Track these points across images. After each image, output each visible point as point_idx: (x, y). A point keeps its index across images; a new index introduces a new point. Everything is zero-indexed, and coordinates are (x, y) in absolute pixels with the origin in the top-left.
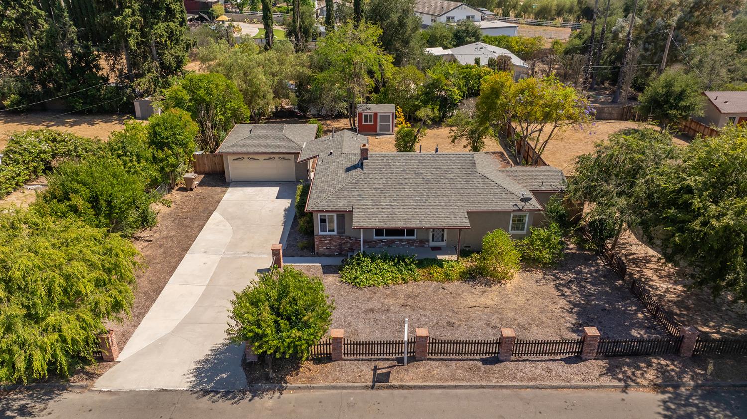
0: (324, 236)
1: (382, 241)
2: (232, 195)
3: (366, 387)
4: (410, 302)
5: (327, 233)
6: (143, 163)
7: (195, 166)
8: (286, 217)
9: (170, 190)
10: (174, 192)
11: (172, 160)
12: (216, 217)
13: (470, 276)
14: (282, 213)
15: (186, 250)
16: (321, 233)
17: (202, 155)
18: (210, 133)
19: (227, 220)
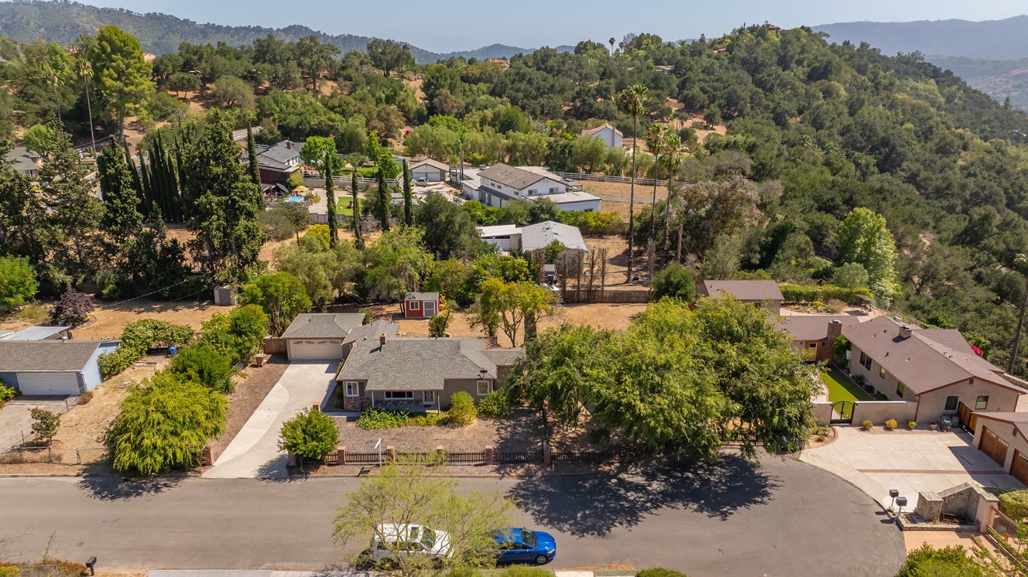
0: (350, 398)
1: (390, 401)
2: (292, 371)
3: (355, 476)
4: (398, 437)
5: (352, 395)
6: (229, 348)
7: (264, 348)
8: (329, 386)
9: (244, 367)
10: (247, 368)
11: (248, 344)
12: (278, 386)
13: (443, 423)
14: (328, 383)
15: (255, 408)
16: (348, 396)
17: (271, 340)
18: (278, 320)
19: (287, 388)
